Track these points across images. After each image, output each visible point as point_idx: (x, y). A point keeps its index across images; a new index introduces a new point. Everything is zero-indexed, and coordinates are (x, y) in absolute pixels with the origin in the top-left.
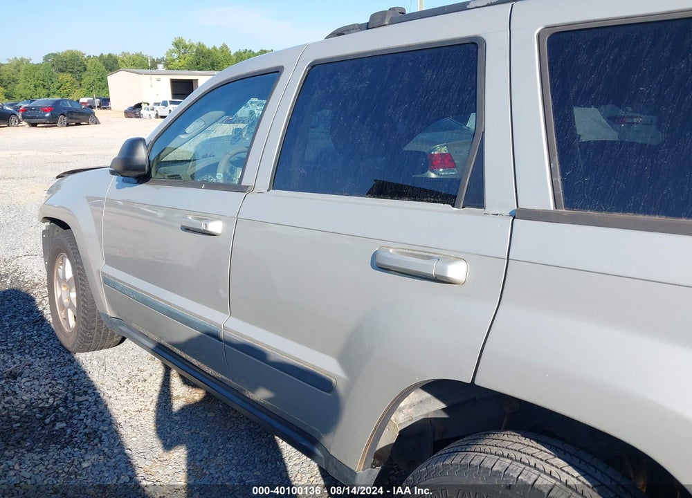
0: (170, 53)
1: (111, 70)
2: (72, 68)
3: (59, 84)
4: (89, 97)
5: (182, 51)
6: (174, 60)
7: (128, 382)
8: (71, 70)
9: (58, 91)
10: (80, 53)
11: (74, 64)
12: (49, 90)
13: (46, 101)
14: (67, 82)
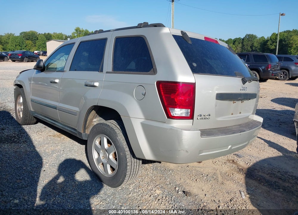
0: (74, 33)
1: (48, 40)
2: (32, 38)
3: (26, 45)
4: (39, 51)
5: (79, 33)
6: (75, 37)
7: (37, 132)
8: (31, 39)
9: (25, 48)
10: (36, 32)
11: (33, 37)
12: (22, 47)
13: (20, 52)
14: (29, 44)
